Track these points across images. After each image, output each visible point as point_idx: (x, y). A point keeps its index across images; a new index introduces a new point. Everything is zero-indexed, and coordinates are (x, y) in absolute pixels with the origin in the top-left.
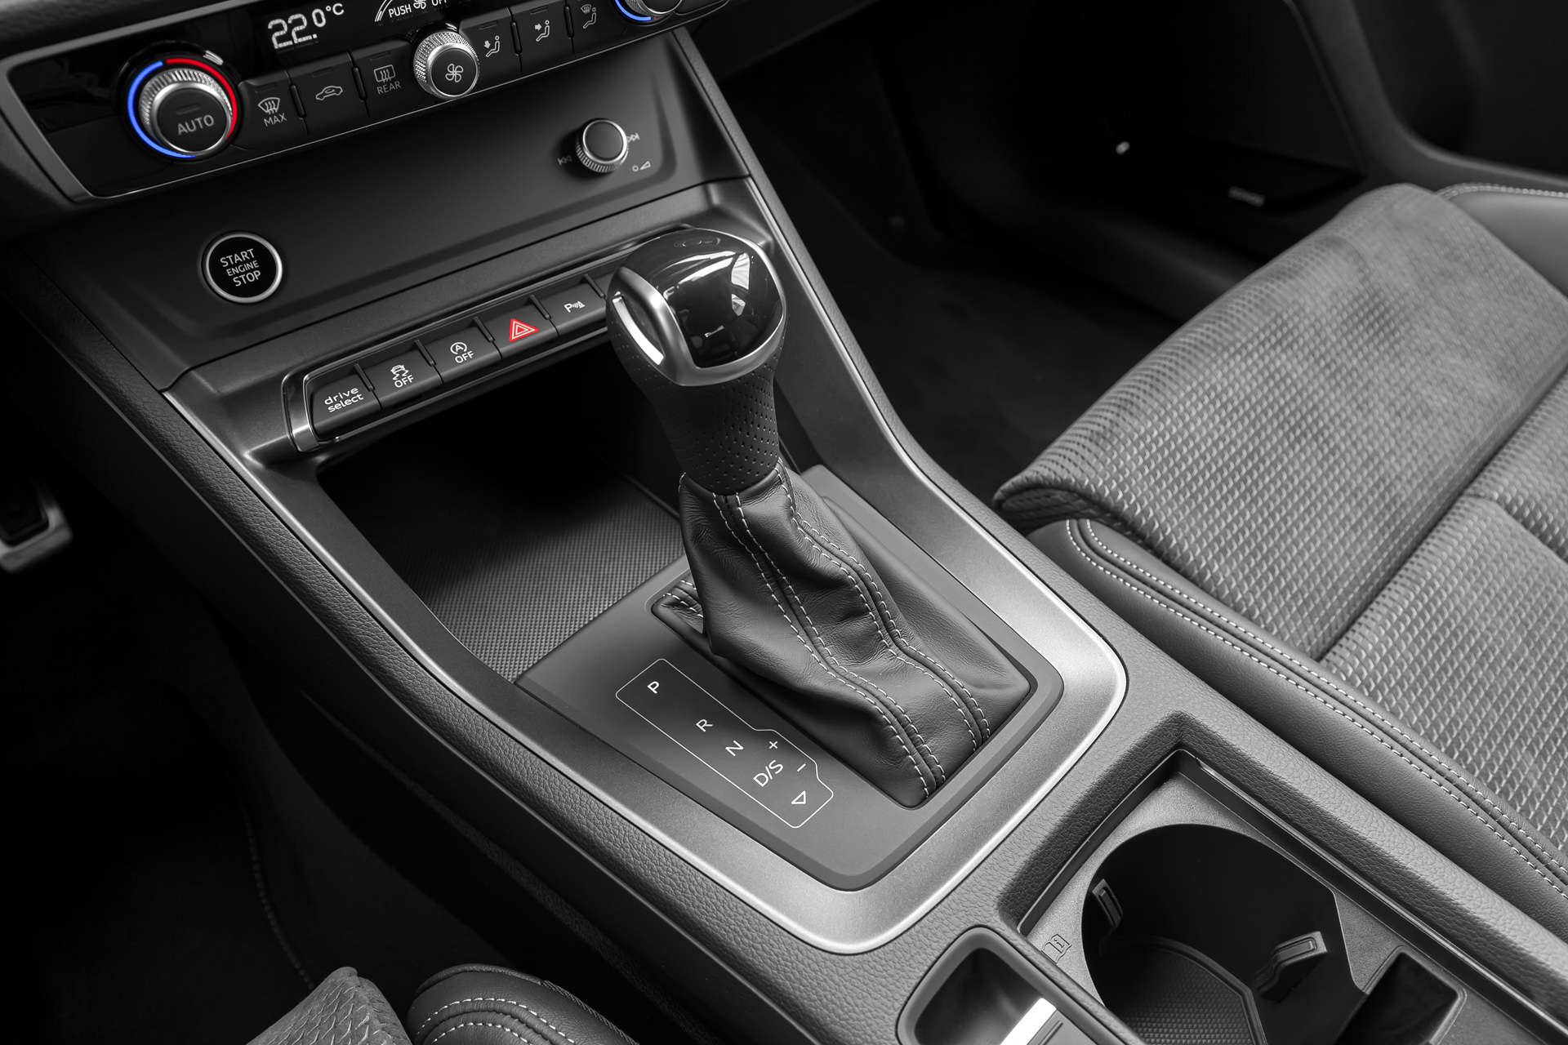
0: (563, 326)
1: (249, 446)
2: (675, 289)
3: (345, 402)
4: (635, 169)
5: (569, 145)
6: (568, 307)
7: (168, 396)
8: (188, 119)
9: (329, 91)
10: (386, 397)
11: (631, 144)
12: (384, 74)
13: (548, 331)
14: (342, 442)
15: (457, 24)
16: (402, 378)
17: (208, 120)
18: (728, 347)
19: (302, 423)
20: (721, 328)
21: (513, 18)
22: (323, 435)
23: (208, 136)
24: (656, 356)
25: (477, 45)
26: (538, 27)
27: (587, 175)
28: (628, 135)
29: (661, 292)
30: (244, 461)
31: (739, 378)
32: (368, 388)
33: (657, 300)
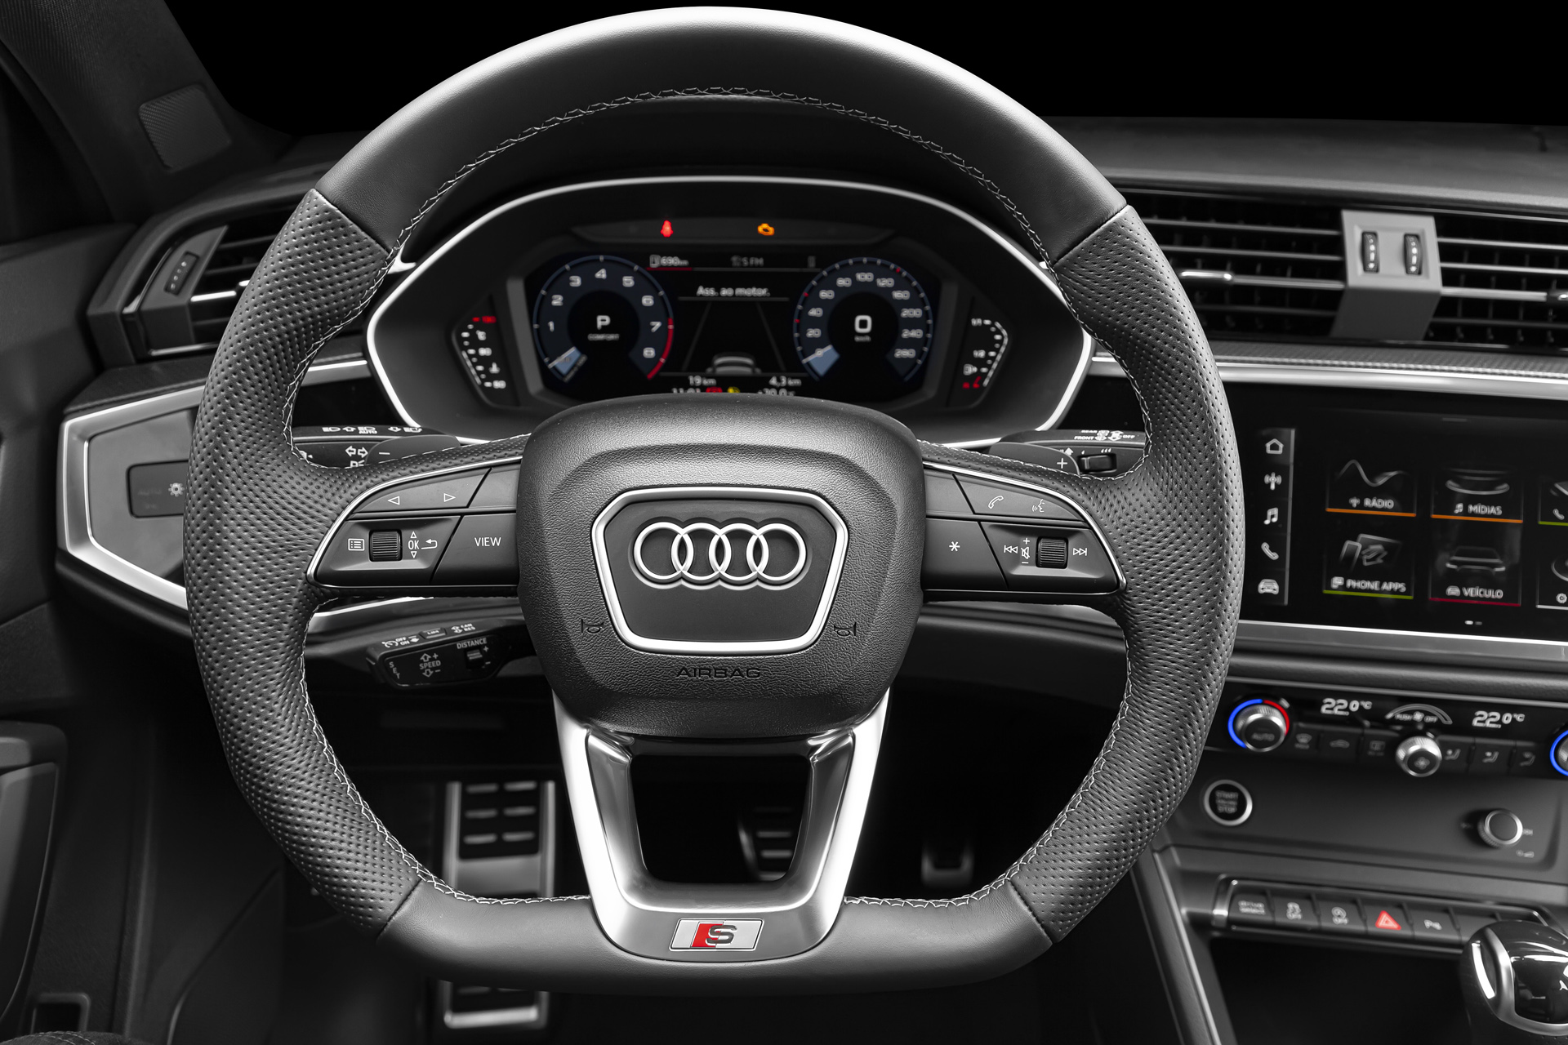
0: (1419, 934)
1: (1187, 905)
2: (1521, 959)
3: (1253, 909)
4: (1520, 853)
5: (1476, 817)
6: (1428, 924)
7: (1157, 856)
8: (1260, 733)
9: (1341, 743)
10: (1279, 920)
11: (1524, 836)
12: (1377, 746)
13: (1407, 933)
14: (1236, 932)
15: (1436, 736)
16: (1294, 913)
17: (1270, 737)
18: (1544, 1012)
19: (1222, 908)
20: (1544, 998)
21: (1474, 744)
22: (1230, 921)
23: (1267, 744)
24: (1489, 993)
25: (1443, 749)
26: (1489, 754)
27: (1480, 842)
28: (1524, 827)
29: (1510, 955)
30: (1180, 913)
31: (1544, 1036)
32: (1269, 907)
33: (1505, 960)
